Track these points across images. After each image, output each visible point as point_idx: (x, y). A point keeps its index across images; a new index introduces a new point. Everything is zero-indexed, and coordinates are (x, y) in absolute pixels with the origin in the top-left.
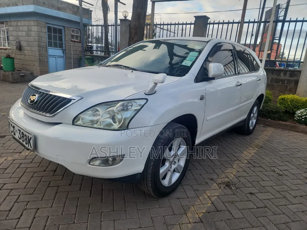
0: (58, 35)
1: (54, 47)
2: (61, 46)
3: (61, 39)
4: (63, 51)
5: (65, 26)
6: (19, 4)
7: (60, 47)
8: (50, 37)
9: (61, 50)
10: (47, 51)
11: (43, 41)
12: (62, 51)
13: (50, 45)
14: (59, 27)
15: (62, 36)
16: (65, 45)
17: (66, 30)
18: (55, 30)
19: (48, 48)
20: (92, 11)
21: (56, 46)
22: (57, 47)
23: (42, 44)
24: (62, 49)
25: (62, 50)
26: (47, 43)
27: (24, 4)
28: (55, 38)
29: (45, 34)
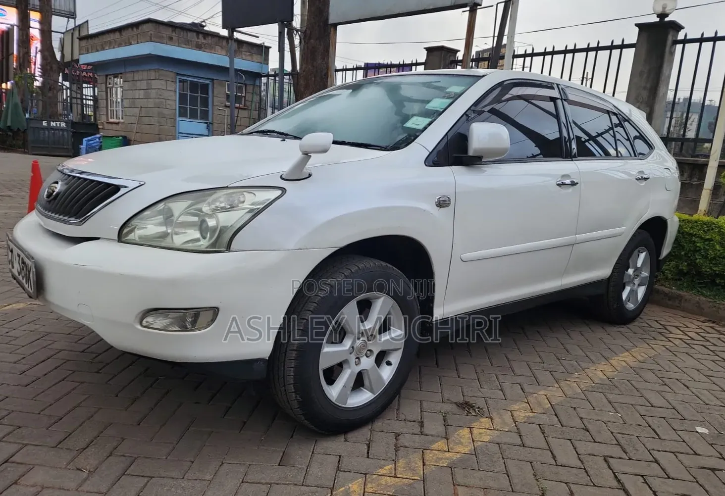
0: (199, 95)
1: (190, 119)
2: (205, 116)
3: (205, 102)
4: (208, 126)
5: (214, 78)
6: (133, 43)
7: (202, 118)
8: (183, 98)
9: (205, 123)
10: (174, 125)
11: (168, 107)
12: (206, 125)
13: (183, 114)
14: (204, 81)
15: (208, 98)
16: (213, 114)
17: (215, 86)
18: (194, 86)
19: (178, 118)
20: (271, 47)
21: (193, 116)
22: (196, 118)
23: (166, 112)
24: (206, 121)
25: (207, 123)
26: (176, 110)
27: (139, 41)
28: (194, 101)
29: (172, 93)
